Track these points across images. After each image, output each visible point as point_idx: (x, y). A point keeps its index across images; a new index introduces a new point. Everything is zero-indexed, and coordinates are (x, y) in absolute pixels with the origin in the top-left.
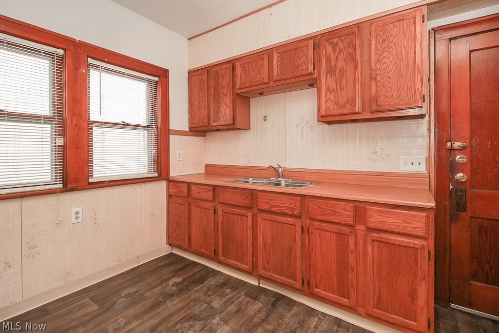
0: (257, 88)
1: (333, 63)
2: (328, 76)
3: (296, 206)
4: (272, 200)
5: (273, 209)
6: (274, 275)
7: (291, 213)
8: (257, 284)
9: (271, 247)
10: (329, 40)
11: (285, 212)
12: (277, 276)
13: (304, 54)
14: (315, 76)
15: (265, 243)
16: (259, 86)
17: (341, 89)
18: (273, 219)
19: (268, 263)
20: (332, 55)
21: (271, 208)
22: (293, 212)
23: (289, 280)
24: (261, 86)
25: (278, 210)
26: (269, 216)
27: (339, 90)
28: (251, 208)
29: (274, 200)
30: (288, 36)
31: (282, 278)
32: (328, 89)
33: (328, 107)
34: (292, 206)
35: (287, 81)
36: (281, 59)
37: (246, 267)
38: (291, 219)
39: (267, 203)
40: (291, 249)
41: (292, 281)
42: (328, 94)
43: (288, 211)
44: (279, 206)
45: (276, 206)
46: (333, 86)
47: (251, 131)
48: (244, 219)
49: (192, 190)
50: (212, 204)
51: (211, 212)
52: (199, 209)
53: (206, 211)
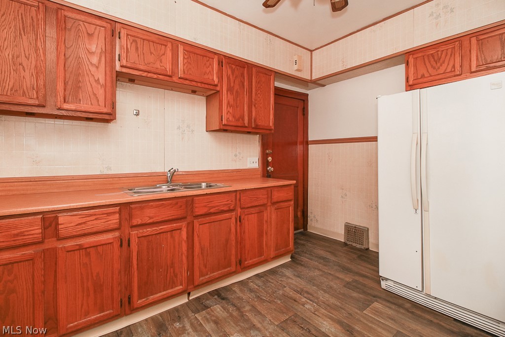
0: (155, 76)
1: (232, 85)
2: (229, 93)
3: (232, 201)
4: (211, 202)
5: (212, 211)
6: (212, 275)
7: (228, 209)
8: (187, 300)
9: (209, 249)
10: (230, 64)
11: (223, 210)
12: (215, 274)
13: (210, 64)
14: (218, 88)
15: (202, 249)
16: (159, 75)
17: (236, 106)
18: (212, 220)
19: (206, 267)
20: (231, 77)
21: (210, 209)
22: (229, 207)
23: (226, 270)
24: (160, 76)
25: (216, 210)
26: (207, 218)
27: (235, 107)
28: (184, 218)
29: (213, 201)
30: (195, 39)
31: (220, 272)
32: (228, 103)
33: (228, 118)
34: (229, 202)
35: (193, 82)
36: (187, 58)
37: (181, 287)
38: (227, 214)
39: (205, 206)
40: (227, 241)
41: (229, 269)
42: (229, 107)
43: (225, 208)
44: (217, 206)
45: (214, 207)
46: (232, 102)
47: (111, 125)
48: (177, 233)
49: (57, 224)
50: (117, 234)
51: (116, 245)
52: (83, 252)
53: (100, 249)
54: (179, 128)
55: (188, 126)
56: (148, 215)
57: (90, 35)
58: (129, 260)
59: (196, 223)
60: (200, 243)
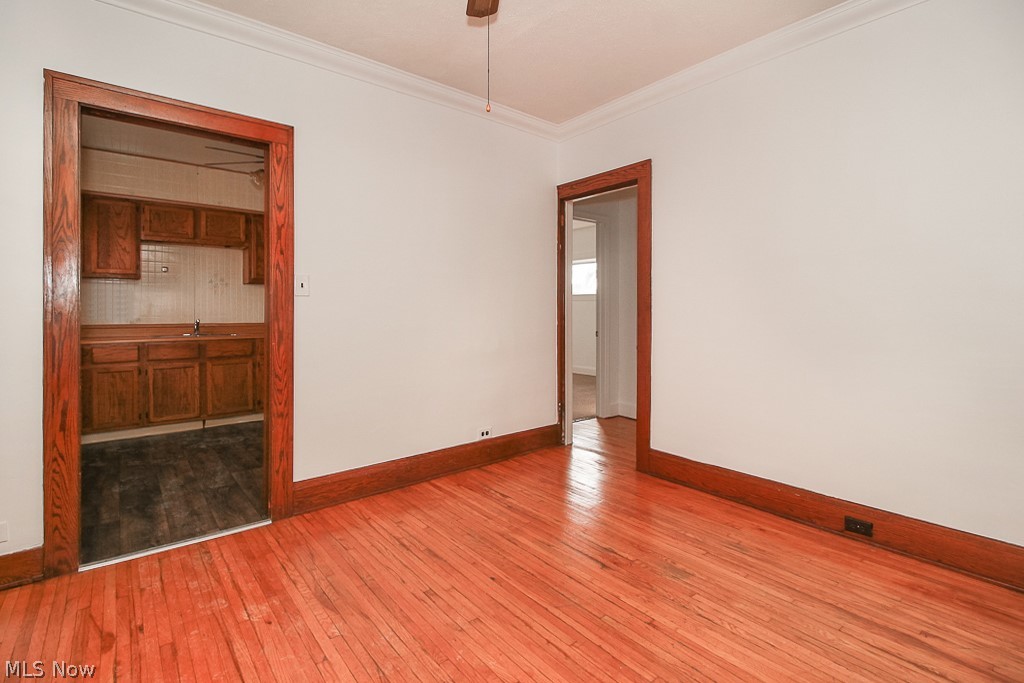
2: (259, 248)
5: (225, 355)
7: (243, 354)
8: (201, 427)
9: (222, 387)
13: (236, 224)
14: (246, 245)
15: (215, 386)
18: (226, 363)
19: (220, 402)
20: (261, 233)
21: (223, 354)
23: (242, 408)
24: (182, 240)
26: (220, 361)
28: (197, 358)
32: (259, 258)
33: (259, 273)
35: (216, 242)
37: (195, 414)
39: (218, 350)
40: (244, 383)
41: (245, 407)
42: (259, 262)
44: (232, 351)
47: (136, 282)
48: (189, 371)
49: (92, 354)
50: (136, 364)
51: (136, 373)
52: (110, 375)
53: (124, 375)
54: (211, 282)
55: (222, 280)
56: (163, 354)
57: (118, 214)
58: (146, 386)
59: (209, 365)
60: (213, 380)
